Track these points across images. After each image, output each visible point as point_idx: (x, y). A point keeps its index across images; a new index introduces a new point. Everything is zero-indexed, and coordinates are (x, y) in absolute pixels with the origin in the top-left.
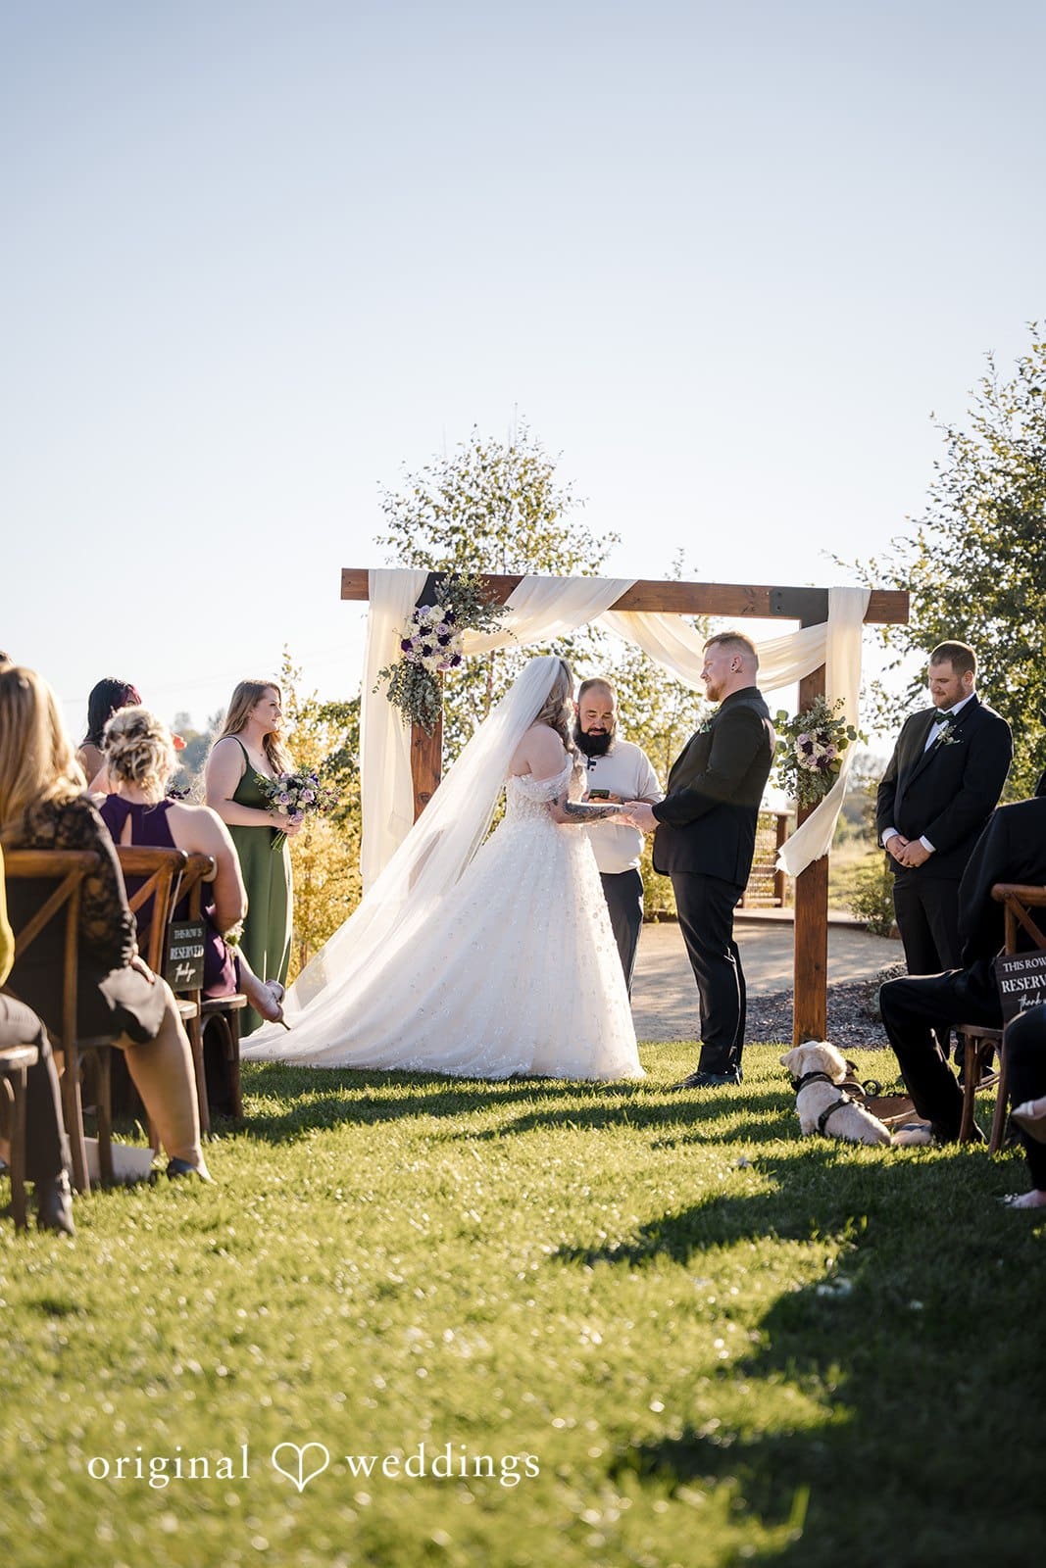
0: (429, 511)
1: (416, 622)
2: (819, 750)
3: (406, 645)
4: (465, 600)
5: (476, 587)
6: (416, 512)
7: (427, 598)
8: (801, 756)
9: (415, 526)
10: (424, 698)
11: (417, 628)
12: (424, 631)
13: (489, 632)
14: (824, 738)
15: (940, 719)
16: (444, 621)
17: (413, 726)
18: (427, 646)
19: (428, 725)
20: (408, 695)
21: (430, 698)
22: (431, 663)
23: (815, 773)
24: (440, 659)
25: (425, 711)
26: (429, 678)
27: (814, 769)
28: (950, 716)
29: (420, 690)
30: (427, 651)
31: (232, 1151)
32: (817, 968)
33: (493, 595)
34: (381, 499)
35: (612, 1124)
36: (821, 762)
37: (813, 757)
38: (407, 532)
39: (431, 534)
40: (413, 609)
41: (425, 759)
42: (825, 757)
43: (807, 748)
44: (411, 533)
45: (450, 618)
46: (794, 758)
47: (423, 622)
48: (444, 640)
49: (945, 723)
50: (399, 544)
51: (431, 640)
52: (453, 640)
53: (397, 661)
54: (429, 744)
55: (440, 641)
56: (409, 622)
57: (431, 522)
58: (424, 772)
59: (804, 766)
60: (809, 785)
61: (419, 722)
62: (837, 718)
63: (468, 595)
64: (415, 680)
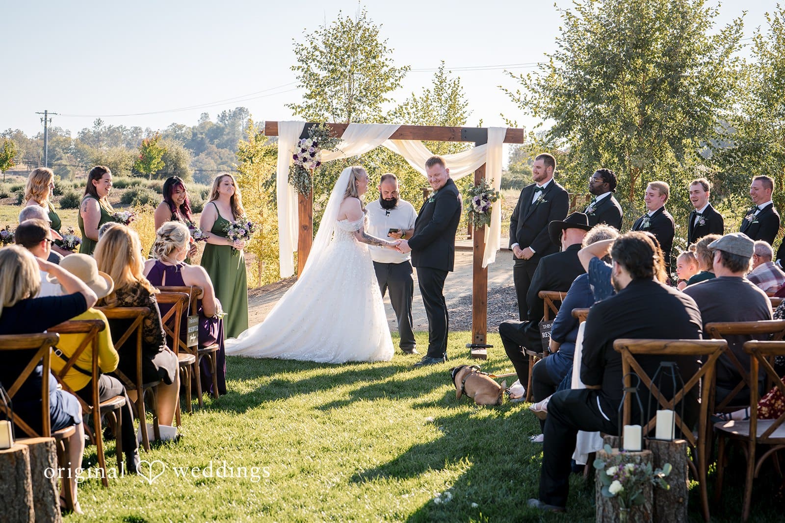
0: (317, 53)
1: (300, 146)
2: (483, 203)
3: (295, 157)
4: (322, 136)
5: (327, 130)
6: (311, 53)
7: (305, 135)
8: (475, 206)
9: (310, 61)
10: (304, 181)
11: (300, 149)
12: (303, 151)
13: (333, 151)
14: (485, 198)
15: (537, 190)
16: (313, 146)
17: (299, 194)
18: (305, 158)
19: (306, 194)
20: (296, 180)
21: (307, 182)
22: (307, 165)
23: (481, 214)
24: (311, 163)
25: (304, 187)
26: (306, 172)
27: (481, 212)
28: (542, 189)
29: (302, 178)
30: (305, 160)
31: (211, 420)
32: (483, 303)
33: (335, 134)
34: (294, 47)
35: (378, 399)
36: (484, 209)
37: (480, 206)
38: (307, 64)
39: (318, 64)
40: (298, 140)
41: (305, 209)
42: (486, 206)
43: (478, 203)
44: (309, 64)
45: (315, 145)
46: (472, 206)
47: (303, 147)
48: (313, 155)
49: (540, 192)
50: (303, 69)
51: (307, 155)
52: (317, 155)
53: (291, 165)
54: (306, 203)
55: (311, 155)
56: (297, 147)
57: (318, 58)
58: (304, 215)
59: (477, 211)
60: (479, 220)
61: (301, 192)
62: (491, 188)
63: (323, 134)
64: (300, 173)
